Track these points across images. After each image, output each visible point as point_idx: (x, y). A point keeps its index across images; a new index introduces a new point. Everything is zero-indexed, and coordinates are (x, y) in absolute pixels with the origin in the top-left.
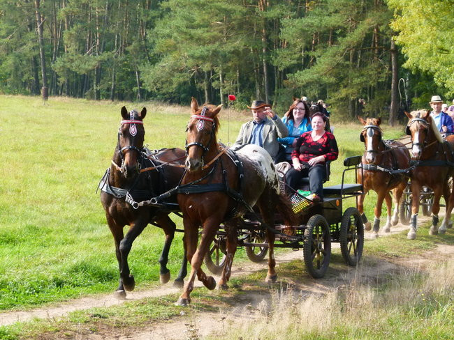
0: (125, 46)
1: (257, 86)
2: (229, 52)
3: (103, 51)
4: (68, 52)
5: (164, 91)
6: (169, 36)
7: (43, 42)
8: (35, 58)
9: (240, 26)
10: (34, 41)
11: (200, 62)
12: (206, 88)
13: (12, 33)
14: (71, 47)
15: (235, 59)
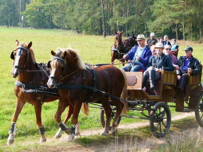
0: (140, 13)
1: (200, 29)
2: (187, 15)
3: (131, 15)
4: (115, 16)
5: (158, 33)
6: (160, 8)
7: (104, 12)
8: (100, 19)
9: (193, 3)
10: (100, 11)
11: (174, 20)
12: (176, 31)
13: (90, 8)
14: (116, 14)
15: (190, 18)
